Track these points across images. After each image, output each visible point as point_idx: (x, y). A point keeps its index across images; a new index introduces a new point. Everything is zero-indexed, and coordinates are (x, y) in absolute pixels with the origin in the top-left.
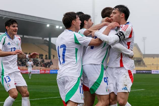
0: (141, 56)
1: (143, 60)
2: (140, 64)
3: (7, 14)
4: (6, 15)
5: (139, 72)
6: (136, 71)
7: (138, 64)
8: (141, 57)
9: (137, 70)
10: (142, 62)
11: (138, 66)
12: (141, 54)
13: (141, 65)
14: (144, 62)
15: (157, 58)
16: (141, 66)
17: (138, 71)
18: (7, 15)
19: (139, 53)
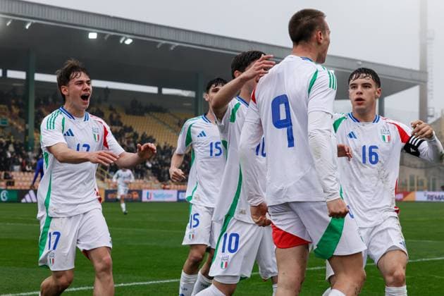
3: (182, 37)
4: (177, 40)
18: (181, 40)
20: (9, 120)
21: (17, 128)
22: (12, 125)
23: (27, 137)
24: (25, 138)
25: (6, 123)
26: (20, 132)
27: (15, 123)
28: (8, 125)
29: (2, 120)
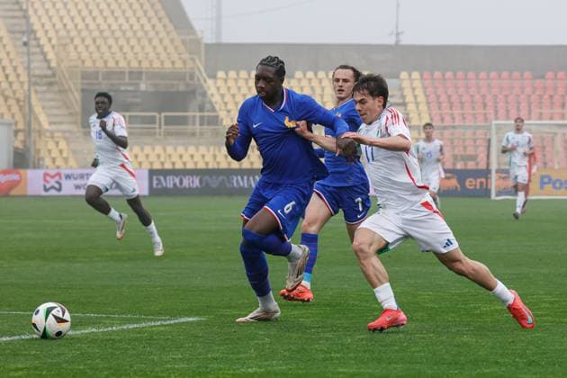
0: (186, 56)
1: (204, 94)
2: (183, 121)
5: (170, 182)
6: (152, 173)
7: (169, 121)
8: (190, 64)
9: (157, 166)
10: (201, 109)
11: (169, 134)
12: (193, 44)
13: (190, 128)
14: (214, 109)
15: (310, 74)
16: (193, 134)
17: (165, 173)
19: (174, 34)
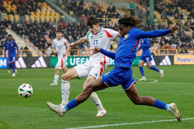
20: (136, 4)
21: (141, 10)
22: (137, 8)
23: (149, 17)
24: (147, 18)
25: (133, 7)
26: (144, 13)
27: (140, 7)
28: (135, 8)
29: (131, 4)
